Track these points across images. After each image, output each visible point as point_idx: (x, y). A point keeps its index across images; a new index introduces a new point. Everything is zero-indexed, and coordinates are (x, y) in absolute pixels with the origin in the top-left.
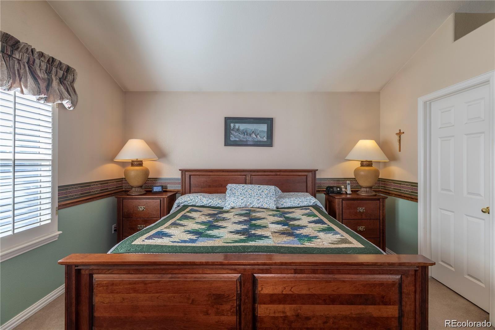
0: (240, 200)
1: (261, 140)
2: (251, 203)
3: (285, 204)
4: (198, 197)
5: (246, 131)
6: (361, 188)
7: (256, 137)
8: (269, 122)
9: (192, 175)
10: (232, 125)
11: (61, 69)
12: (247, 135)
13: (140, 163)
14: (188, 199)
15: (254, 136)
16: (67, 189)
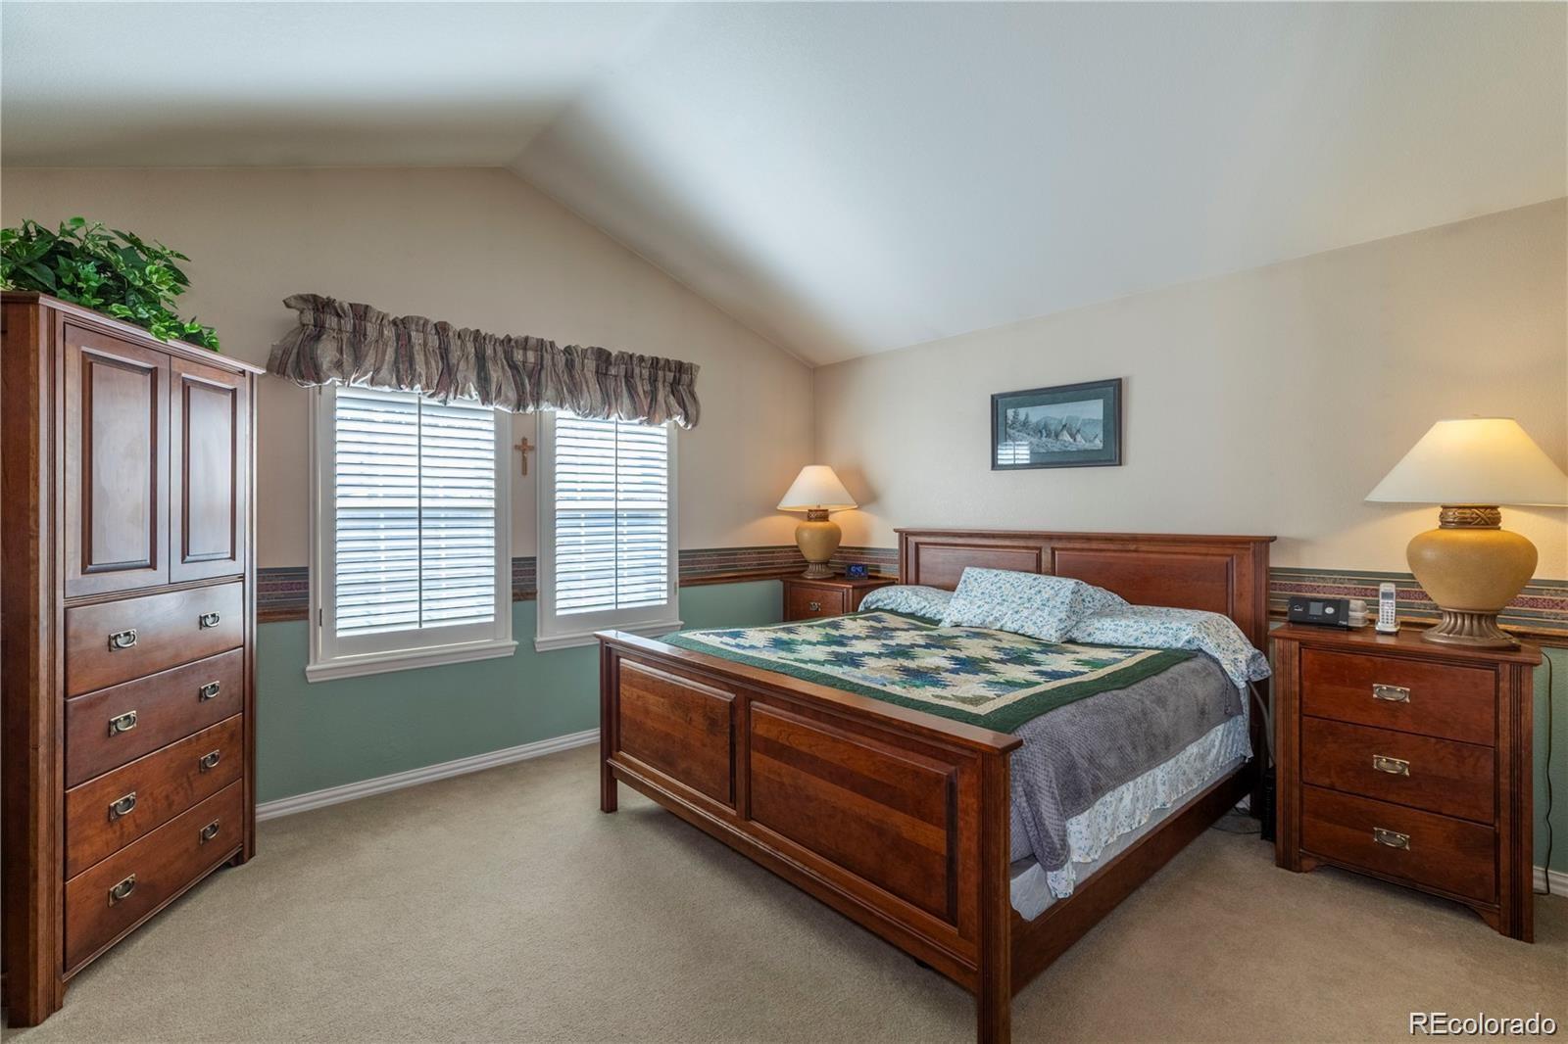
0: (975, 607)
1: (1088, 446)
2: (997, 619)
3: (1098, 632)
4: (902, 592)
5: (1045, 427)
6: (1440, 616)
7: (1071, 440)
8: (1112, 392)
9: (922, 544)
10: (1010, 413)
11: (670, 370)
12: (1048, 436)
13: (823, 515)
14: (885, 595)
15: (1066, 437)
16: (694, 556)
